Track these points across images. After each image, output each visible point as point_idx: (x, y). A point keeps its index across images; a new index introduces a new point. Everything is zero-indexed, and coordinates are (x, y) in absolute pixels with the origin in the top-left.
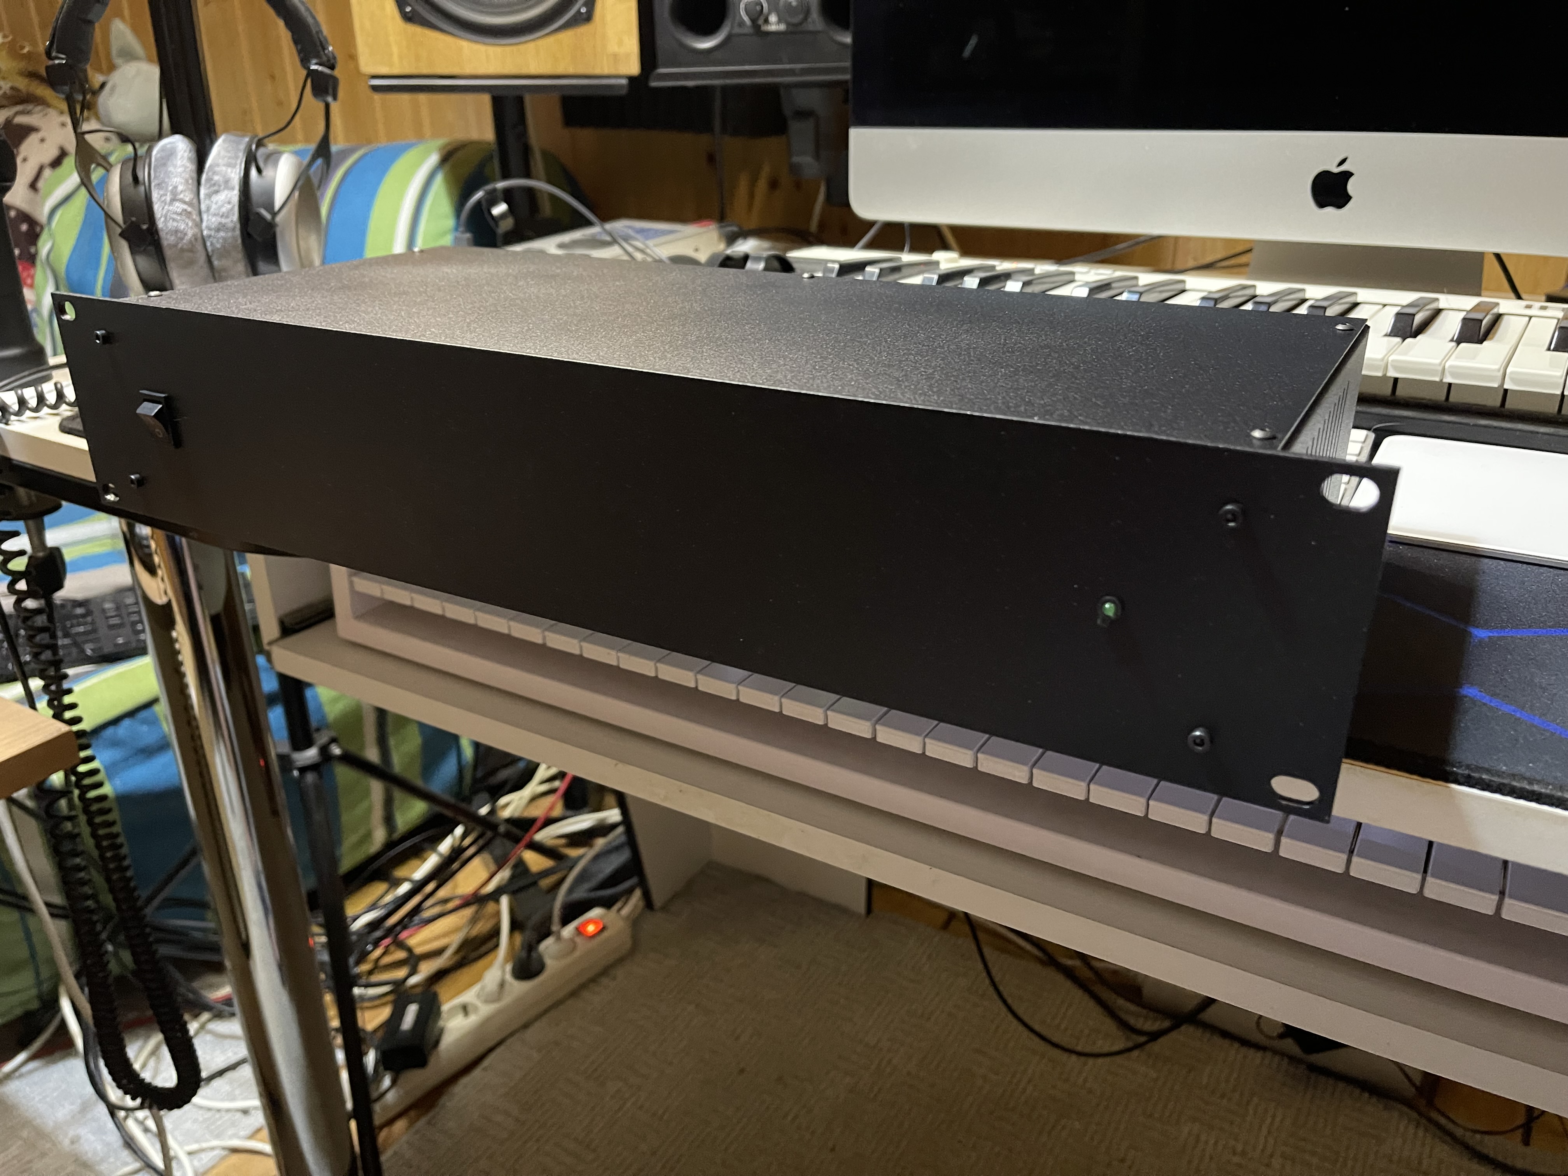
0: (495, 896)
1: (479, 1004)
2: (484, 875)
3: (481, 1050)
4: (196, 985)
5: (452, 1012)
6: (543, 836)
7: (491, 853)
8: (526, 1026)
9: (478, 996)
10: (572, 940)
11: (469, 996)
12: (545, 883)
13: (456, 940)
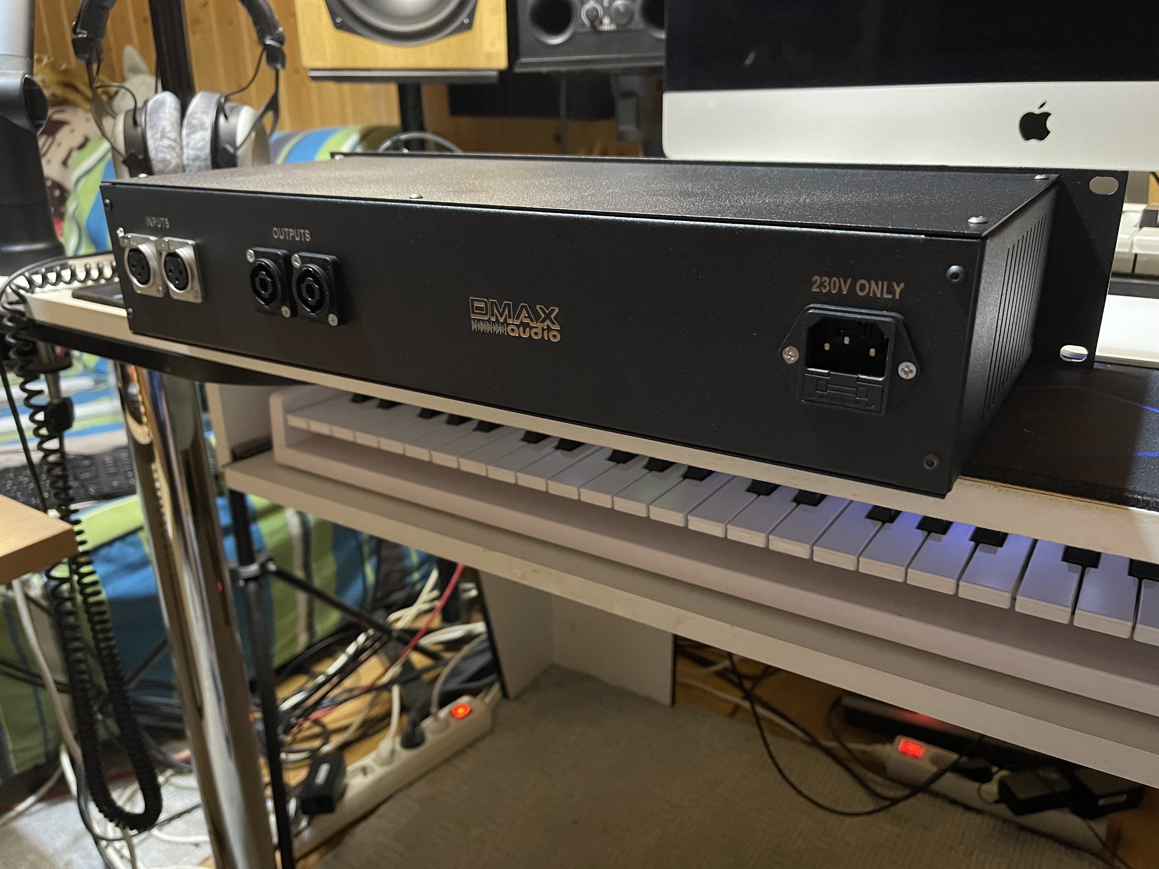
0: (387, 687)
1: (374, 765)
2: (380, 670)
3: (376, 801)
4: (164, 749)
5: (355, 771)
6: (426, 641)
7: (386, 654)
8: (410, 785)
9: (375, 760)
10: (446, 720)
11: (368, 761)
12: (427, 677)
13: (357, 720)
